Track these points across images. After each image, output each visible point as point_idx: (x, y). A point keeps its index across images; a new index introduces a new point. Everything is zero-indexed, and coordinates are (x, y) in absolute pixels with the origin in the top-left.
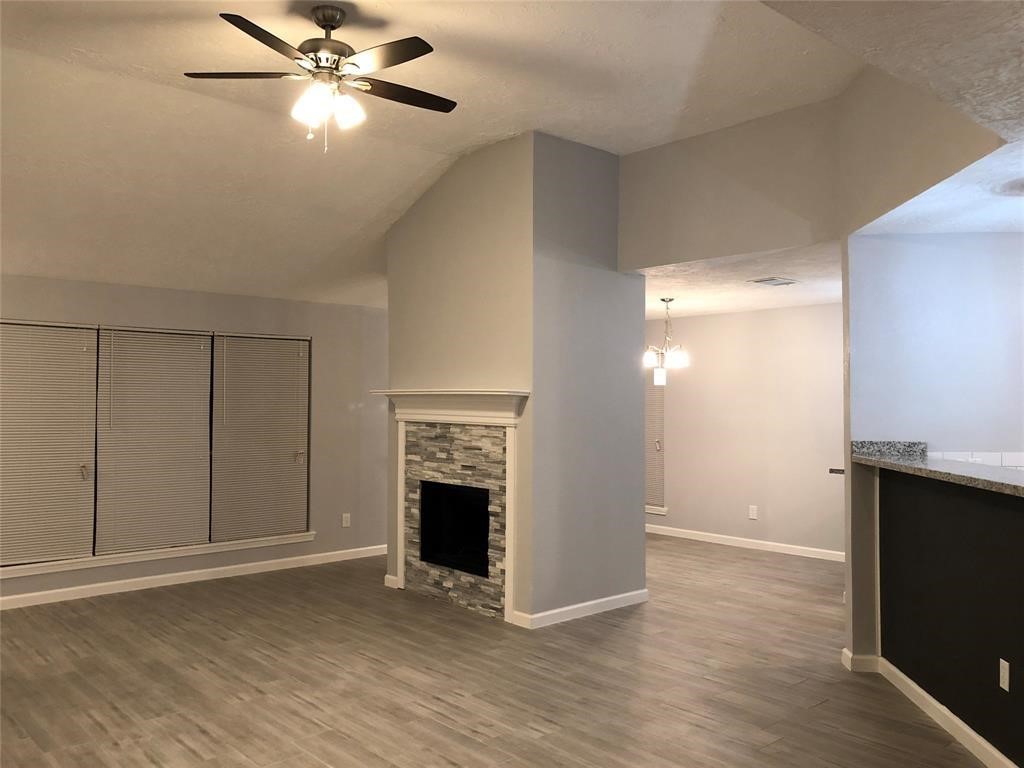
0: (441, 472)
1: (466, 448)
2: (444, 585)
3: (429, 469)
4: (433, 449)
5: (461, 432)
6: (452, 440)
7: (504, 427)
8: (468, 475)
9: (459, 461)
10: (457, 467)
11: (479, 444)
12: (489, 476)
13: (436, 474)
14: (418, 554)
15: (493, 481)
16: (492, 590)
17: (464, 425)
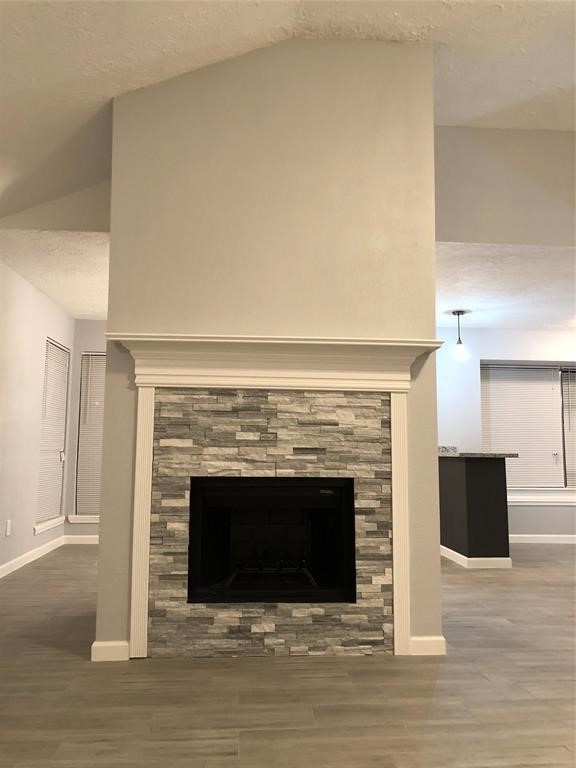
0: (246, 460)
1: (302, 424)
2: (255, 629)
3: (216, 457)
4: (229, 428)
5: (292, 402)
6: (272, 414)
7: (389, 394)
8: (311, 462)
9: (286, 442)
10: (285, 451)
11: (332, 417)
12: (355, 459)
13: (235, 465)
14: (185, 592)
15: (364, 467)
16: (365, 617)
17: (303, 392)
